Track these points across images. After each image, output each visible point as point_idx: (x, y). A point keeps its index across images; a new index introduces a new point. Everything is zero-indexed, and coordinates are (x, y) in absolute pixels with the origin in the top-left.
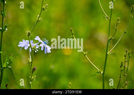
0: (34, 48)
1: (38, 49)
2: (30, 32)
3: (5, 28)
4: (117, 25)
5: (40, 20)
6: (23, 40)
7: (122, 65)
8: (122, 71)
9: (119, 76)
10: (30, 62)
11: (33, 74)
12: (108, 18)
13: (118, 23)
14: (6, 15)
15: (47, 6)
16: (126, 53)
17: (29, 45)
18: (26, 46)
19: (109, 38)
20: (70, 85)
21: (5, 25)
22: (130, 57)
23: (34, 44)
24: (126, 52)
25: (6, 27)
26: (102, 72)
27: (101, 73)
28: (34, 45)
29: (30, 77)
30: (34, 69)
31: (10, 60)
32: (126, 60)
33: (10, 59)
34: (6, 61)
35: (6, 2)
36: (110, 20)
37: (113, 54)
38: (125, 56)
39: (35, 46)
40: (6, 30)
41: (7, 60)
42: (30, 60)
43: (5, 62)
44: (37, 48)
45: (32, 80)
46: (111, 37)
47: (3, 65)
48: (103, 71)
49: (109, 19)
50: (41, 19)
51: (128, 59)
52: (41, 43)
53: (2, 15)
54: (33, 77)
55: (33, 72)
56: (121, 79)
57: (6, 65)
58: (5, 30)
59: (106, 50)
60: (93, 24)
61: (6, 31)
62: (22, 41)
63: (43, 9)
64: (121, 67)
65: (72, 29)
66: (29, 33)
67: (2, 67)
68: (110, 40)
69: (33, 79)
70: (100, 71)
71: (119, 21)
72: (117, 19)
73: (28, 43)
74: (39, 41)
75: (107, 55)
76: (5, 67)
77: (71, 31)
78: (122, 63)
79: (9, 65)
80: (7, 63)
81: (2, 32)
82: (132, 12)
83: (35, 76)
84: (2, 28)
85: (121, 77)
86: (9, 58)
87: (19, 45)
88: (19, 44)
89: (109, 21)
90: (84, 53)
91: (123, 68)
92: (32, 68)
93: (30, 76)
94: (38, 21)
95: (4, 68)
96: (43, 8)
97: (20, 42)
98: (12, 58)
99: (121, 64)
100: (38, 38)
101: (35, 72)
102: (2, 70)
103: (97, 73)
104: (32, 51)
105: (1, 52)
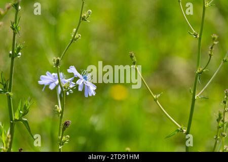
0: (66, 87)
1: (72, 89)
2: (59, 58)
3: (18, 52)
4: (212, 48)
5: (78, 38)
6: (48, 73)
7: (220, 118)
8: (220, 127)
9: (215, 137)
10: (59, 111)
11: (64, 132)
12: (196, 35)
13: (214, 44)
14: (19, 29)
15: (89, 13)
16: (226, 97)
17: (57, 82)
18: (52, 83)
19: (198, 71)
21: (18, 46)
23: (66, 79)
24: (227, 94)
25: (19, 50)
26: (185, 131)
27: (183, 131)
28: (66, 81)
29: (60, 137)
30: (66, 124)
31: (25, 108)
33: (25, 106)
34: (19, 108)
35: (20, 8)
36: (200, 38)
37: (204, 98)
38: (225, 102)
39: (69, 83)
40: (19, 55)
41: (21, 108)
42: (59, 109)
43: (17, 111)
44: (71, 86)
45: (62, 144)
46: (201, 69)
47: (14, 116)
48: (186, 128)
49: (198, 36)
50: (79, 36)
52: (78, 78)
53: (13, 29)
54: (64, 138)
55: (64, 129)
56: (218, 142)
57: (19, 116)
58: (17, 55)
59: (192, 92)
61: (19, 57)
62: (46, 75)
63: (84, 19)
64: (218, 120)
65: (133, 55)
66: (58, 60)
67: (12, 120)
68: (199, 73)
69: (65, 141)
70: (181, 129)
71: (216, 41)
72: (213, 37)
73: (55, 79)
74: (75, 74)
75: (194, 100)
76: (18, 119)
77: (132, 57)
78: (220, 115)
79: (24, 115)
80: (21, 112)
81: (13, 59)
83: (68, 136)
84: (13, 51)
85: (218, 137)
86: (24, 104)
87: (39, 82)
88: (40, 80)
89: (198, 40)
90: (155, 97)
91: (221, 123)
92: (63, 123)
93: (59, 135)
94: (74, 39)
95: (16, 120)
96: (82, 16)
97: (42, 76)
98: (29, 104)
99: (218, 117)
100: (72, 70)
101: (67, 129)
102: (12, 123)
103: (176, 133)
104: (62, 91)
105: (11, 94)
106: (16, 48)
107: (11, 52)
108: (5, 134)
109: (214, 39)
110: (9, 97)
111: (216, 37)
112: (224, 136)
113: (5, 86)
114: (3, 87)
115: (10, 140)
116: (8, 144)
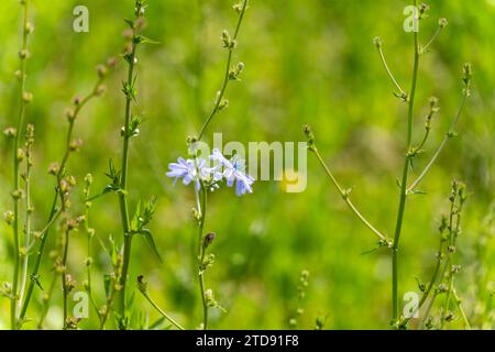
0: (208, 181)
1: (218, 182)
2: (196, 137)
3: (134, 129)
4: (429, 118)
5: (223, 106)
6: (180, 159)
7: (444, 224)
8: (444, 240)
9: (437, 255)
10: (198, 217)
11: (206, 250)
12: (405, 98)
13: (433, 112)
14: (135, 93)
15: (240, 67)
16: (453, 191)
17: (195, 173)
19: (410, 152)
20: (305, 276)
21: (134, 119)
22: (462, 201)
23: (208, 168)
24: (454, 187)
25: (135, 125)
26: (391, 243)
27: (387, 244)
28: (208, 171)
29: (200, 257)
30: (208, 239)
31: (147, 212)
32: (455, 210)
35: (135, 60)
36: (411, 103)
38: (452, 199)
39: (212, 174)
40: (136, 133)
41: (140, 213)
42: (199, 214)
43: (135, 218)
44: (217, 179)
45: (203, 267)
46: (414, 150)
47: (130, 225)
48: (393, 240)
49: (408, 99)
50: (226, 103)
51: (458, 205)
53: (127, 93)
54: (206, 259)
55: (205, 245)
56: (441, 262)
57: (138, 225)
58: (132, 133)
59: (401, 184)
60: (355, 110)
61: (136, 135)
62: (177, 163)
63: (231, 77)
64: (441, 229)
65: (309, 129)
67: (126, 231)
68: (411, 156)
69: (208, 263)
70: (385, 241)
71: (436, 107)
72: (431, 100)
73: (192, 168)
75: (403, 197)
76: (136, 229)
77: (307, 132)
78: (444, 221)
79: (144, 224)
80: (140, 219)
81: (126, 139)
82: (466, 81)
83: (213, 255)
84: (127, 128)
85: (442, 255)
86: (145, 208)
87: (168, 174)
88: (170, 171)
89: (408, 106)
90: (344, 192)
91: (445, 234)
92: (204, 235)
93: (199, 255)
94: (218, 108)
95: (133, 232)
96: (230, 72)
97: (172, 164)
98: (153, 206)
99: (441, 223)
101: (210, 246)
102: (128, 237)
103: (378, 246)
104: (202, 188)
105: (124, 192)
106: (130, 123)
107: (123, 129)
108: (118, 253)
109: (432, 103)
110: (122, 196)
111: (436, 100)
112: (452, 251)
113: (116, 181)
114: (111, 181)
115: (122, 264)
116: (120, 270)
